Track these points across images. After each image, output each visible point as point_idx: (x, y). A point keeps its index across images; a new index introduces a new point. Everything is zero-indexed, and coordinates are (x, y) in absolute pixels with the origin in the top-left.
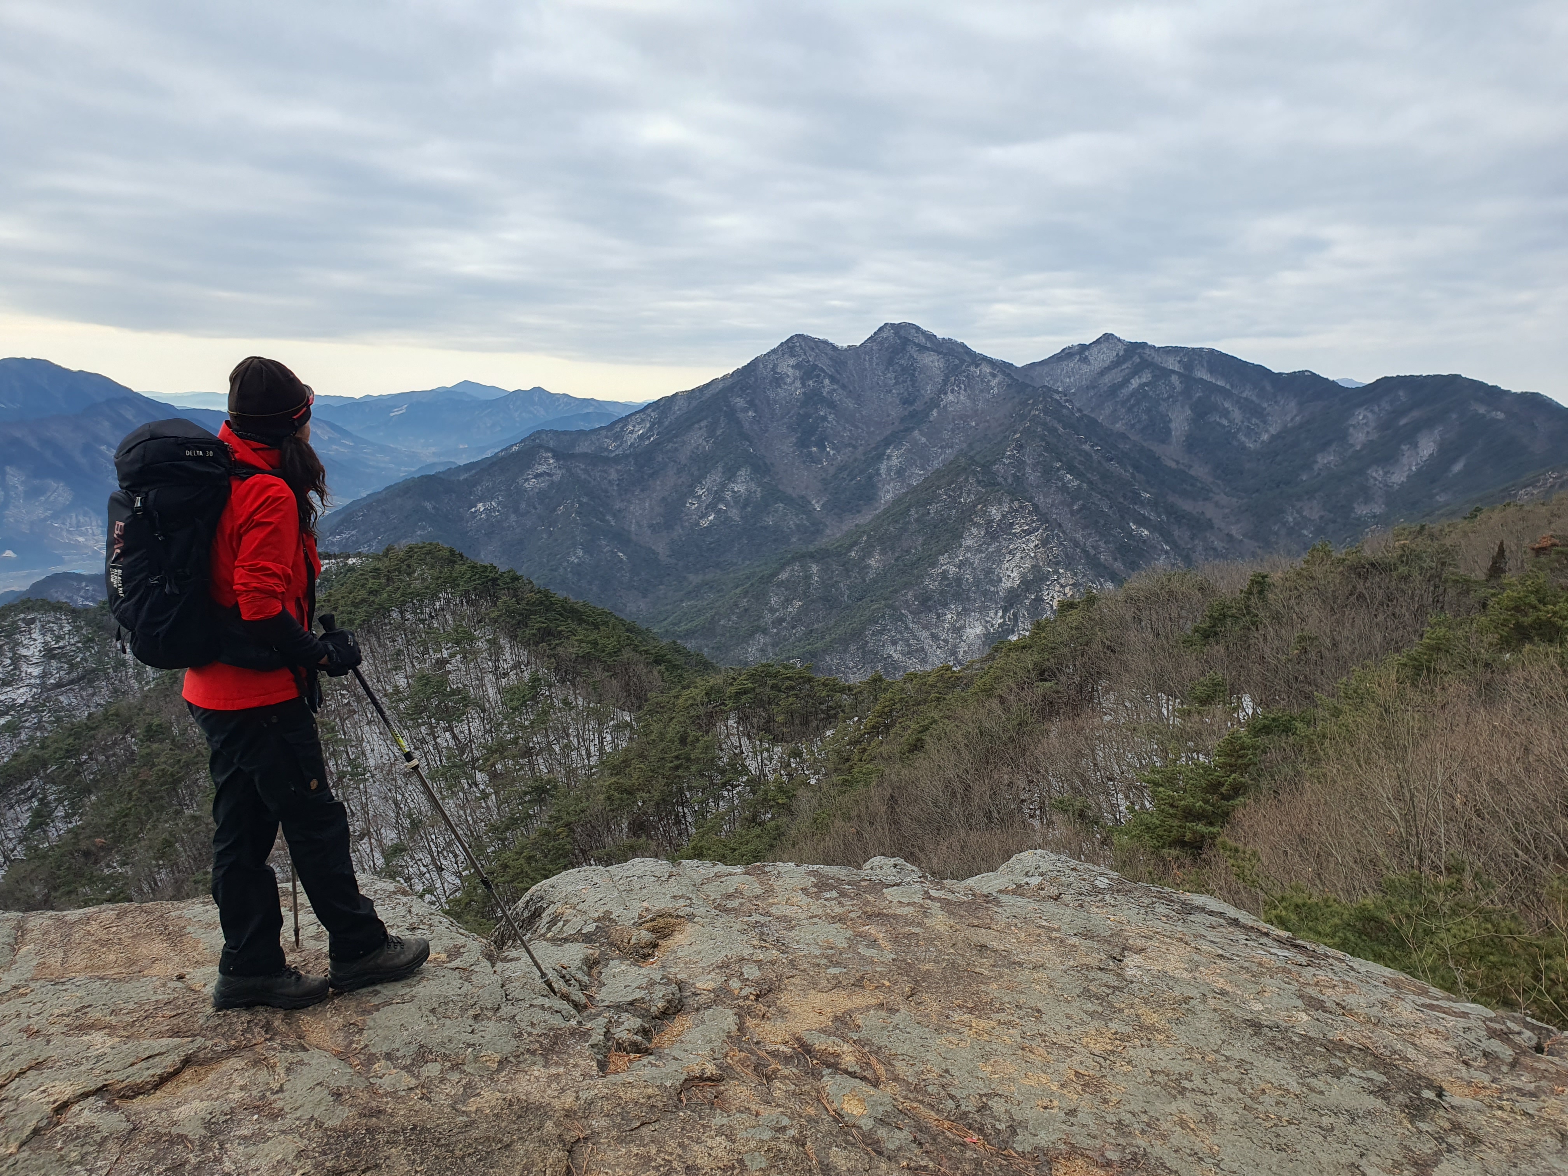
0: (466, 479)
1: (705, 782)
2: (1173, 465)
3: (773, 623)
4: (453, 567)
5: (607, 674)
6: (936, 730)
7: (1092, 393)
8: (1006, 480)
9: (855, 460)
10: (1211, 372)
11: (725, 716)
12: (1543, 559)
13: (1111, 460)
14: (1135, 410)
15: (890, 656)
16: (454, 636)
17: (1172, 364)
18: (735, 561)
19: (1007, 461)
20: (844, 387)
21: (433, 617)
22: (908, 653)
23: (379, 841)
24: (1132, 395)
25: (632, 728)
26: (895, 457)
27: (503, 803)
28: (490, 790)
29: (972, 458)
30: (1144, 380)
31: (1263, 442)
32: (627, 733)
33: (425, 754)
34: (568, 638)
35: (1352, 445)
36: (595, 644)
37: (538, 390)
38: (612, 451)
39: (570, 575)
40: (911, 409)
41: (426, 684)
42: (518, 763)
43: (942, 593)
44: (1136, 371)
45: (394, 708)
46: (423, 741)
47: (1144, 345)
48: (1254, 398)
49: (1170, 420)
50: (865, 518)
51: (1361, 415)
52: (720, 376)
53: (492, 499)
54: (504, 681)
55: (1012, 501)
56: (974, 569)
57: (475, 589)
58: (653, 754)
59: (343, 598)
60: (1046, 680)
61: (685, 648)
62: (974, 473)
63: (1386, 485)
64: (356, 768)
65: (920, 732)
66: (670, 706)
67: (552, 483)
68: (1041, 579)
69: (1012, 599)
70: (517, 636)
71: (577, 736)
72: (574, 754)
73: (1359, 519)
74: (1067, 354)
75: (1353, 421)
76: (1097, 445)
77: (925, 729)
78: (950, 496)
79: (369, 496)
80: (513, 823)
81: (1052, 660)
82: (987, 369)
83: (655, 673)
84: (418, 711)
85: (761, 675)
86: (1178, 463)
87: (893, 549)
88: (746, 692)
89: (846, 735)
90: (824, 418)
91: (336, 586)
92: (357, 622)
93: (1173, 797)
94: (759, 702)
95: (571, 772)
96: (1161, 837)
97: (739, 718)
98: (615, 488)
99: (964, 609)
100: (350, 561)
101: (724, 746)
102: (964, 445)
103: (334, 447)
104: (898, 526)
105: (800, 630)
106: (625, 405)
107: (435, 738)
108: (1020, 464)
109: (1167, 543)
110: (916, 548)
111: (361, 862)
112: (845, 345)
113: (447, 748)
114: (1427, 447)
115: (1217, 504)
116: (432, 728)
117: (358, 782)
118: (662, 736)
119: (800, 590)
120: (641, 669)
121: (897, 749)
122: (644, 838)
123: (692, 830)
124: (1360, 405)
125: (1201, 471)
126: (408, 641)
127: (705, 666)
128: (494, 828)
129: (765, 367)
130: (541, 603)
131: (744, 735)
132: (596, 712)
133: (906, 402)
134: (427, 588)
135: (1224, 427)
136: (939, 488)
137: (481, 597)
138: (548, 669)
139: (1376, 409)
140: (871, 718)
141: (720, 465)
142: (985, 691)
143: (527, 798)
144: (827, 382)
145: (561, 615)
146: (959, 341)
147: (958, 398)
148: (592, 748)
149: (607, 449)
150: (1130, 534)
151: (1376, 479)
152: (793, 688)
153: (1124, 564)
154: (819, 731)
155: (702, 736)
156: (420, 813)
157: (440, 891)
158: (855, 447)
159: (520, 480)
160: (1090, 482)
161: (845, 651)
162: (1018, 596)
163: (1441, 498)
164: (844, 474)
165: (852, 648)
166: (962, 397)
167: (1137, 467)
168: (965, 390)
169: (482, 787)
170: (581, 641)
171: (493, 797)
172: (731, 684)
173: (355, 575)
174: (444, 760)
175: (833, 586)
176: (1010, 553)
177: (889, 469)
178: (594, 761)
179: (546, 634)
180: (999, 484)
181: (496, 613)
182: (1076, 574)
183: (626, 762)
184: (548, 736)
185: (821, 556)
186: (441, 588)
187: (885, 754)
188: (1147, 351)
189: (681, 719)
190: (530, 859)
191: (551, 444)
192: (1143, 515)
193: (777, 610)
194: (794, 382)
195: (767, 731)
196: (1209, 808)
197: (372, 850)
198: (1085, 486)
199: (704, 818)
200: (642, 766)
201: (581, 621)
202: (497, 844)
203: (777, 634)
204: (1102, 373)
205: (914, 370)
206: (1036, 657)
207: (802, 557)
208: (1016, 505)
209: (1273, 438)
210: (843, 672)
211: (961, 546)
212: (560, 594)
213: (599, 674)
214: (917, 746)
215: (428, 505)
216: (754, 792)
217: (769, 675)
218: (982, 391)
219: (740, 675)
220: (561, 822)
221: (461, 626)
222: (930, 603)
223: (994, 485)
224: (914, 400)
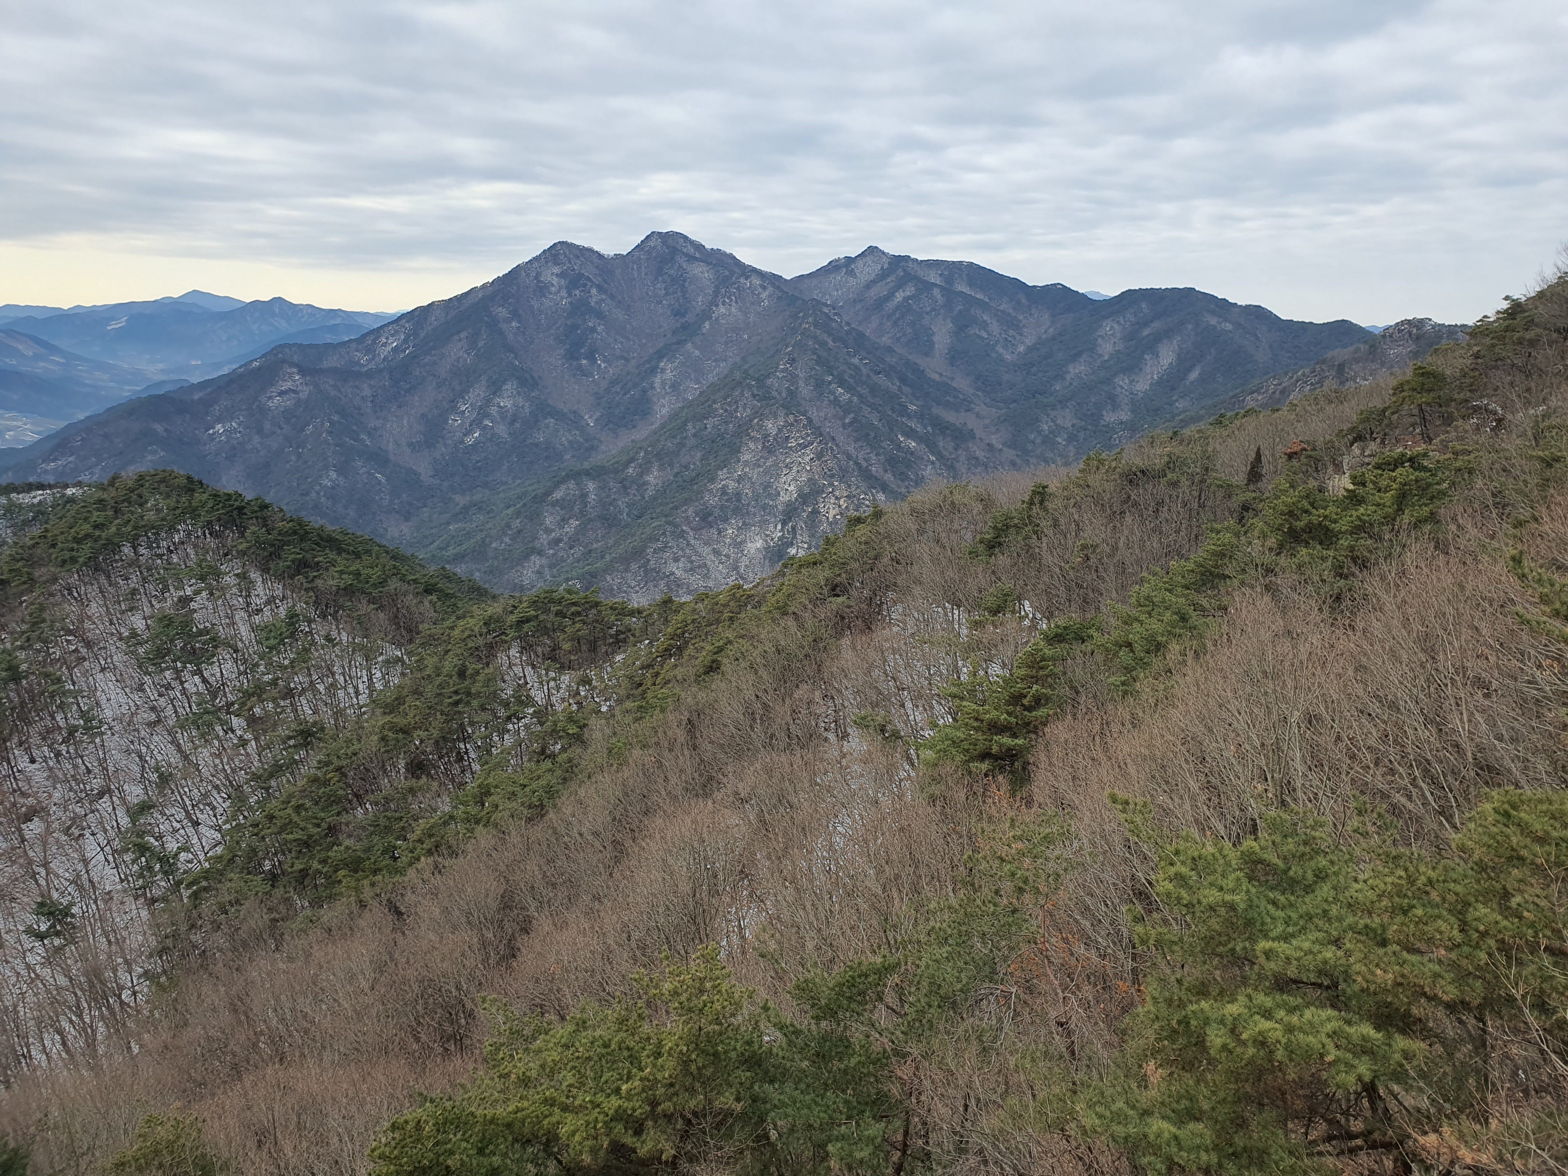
0: (201, 399)
1: (486, 716)
2: (937, 377)
3: (549, 544)
4: (192, 496)
5: (372, 606)
6: (731, 650)
7: (859, 306)
8: (780, 394)
9: (628, 373)
10: (971, 284)
11: (506, 646)
12: (1295, 462)
13: (879, 373)
14: (900, 323)
15: (673, 574)
16: (198, 571)
17: (933, 277)
18: (504, 479)
19: (780, 375)
20: (612, 297)
21: (171, 552)
22: (691, 570)
23: (123, 799)
24: (897, 308)
25: (403, 663)
26: (669, 371)
27: (264, 749)
28: (248, 736)
29: (746, 371)
30: (908, 293)
31: (1020, 353)
32: (399, 668)
33: (172, 701)
34: (327, 569)
35: (1101, 356)
36: (358, 574)
37: (278, 300)
38: (364, 366)
39: (323, 500)
40: (683, 321)
41: (168, 626)
42: (278, 705)
43: (722, 508)
44: (900, 285)
45: (132, 652)
46: (168, 687)
47: (907, 258)
48: (1011, 311)
49: (933, 334)
50: (641, 433)
51: (1108, 326)
52: (479, 284)
53: (232, 419)
54: (257, 619)
55: (787, 415)
56: (753, 483)
57: (219, 520)
58: (429, 690)
59: (62, 533)
60: (838, 596)
61: (455, 574)
62: (750, 387)
63: (1132, 393)
64: (88, 720)
65: (715, 653)
66: (445, 638)
67: (299, 401)
68: (818, 492)
69: (790, 513)
70: (269, 569)
71: (343, 674)
72: (341, 693)
73: (1107, 426)
74: (834, 267)
75: (1101, 332)
76: (865, 358)
77: (720, 650)
78: (726, 411)
79: (87, 418)
80: (276, 770)
81: (844, 575)
82: (757, 281)
83: (427, 603)
84: (159, 655)
85: (543, 602)
86: (941, 375)
87: (671, 465)
88: (528, 620)
89: (637, 659)
90: (593, 330)
91: (53, 519)
92: (81, 560)
93: (978, 712)
94: (544, 630)
95: (339, 713)
96: (967, 751)
97: (522, 648)
98: (369, 404)
99: (744, 524)
100: (69, 492)
101: (506, 677)
102: (738, 359)
103: (42, 364)
104: (675, 441)
105: (578, 551)
106: (376, 316)
107: (182, 683)
108: (793, 378)
109: (933, 454)
110: (694, 464)
111: (101, 823)
112: (612, 254)
113: (197, 693)
114: (1167, 356)
115: (978, 415)
116: (177, 672)
117: (94, 736)
118: (438, 672)
119: (576, 509)
120: (410, 600)
121: (692, 671)
122: (424, 779)
123: (476, 767)
124: (1105, 317)
125: (962, 384)
126: (144, 579)
127: (479, 593)
128: (255, 777)
129: (528, 275)
130: (295, 533)
131: (528, 664)
132: (362, 647)
133: (678, 313)
134: (163, 520)
135: (983, 339)
136: (714, 402)
137: (226, 528)
138: (307, 603)
139: (1121, 320)
140: (662, 641)
141: (484, 379)
142: (778, 608)
143: (292, 742)
144: (594, 291)
145: (318, 544)
146: (728, 252)
147: (729, 310)
148: (361, 686)
149: (358, 363)
150: (899, 447)
151: (1122, 388)
152: (579, 614)
153: (894, 475)
154: (608, 656)
155: (483, 668)
156: (170, 765)
157: (197, 847)
158: (627, 360)
159: (263, 398)
160: (860, 396)
161: (627, 570)
162: (796, 509)
163: (1180, 405)
164: (617, 388)
165: (634, 566)
166: (733, 310)
167: (903, 380)
168: (736, 302)
169: (239, 733)
170: (341, 572)
171: (253, 743)
172: (512, 612)
173: (76, 507)
174: (194, 707)
175: (611, 504)
176: (786, 467)
177: (663, 383)
178: (363, 699)
179: (301, 566)
180: (774, 398)
181: (245, 545)
182: (849, 486)
183: (400, 700)
184: (310, 675)
185: (598, 473)
186: (179, 519)
187: (679, 677)
188: (910, 264)
189: (459, 651)
190: (298, 808)
191: (296, 358)
192: (911, 427)
193: (553, 531)
194: (559, 292)
195: (554, 659)
196: (1013, 720)
197: (114, 809)
198: (855, 399)
199: (489, 752)
200: (418, 703)
201: (340, 551)
202: (260, 794)
203: (554, 555)
204: (869, 286)
205: (684, 281)
206: (828, 573)
207: (576, 475)
208: (791, 418)
209: (1030, 349)
210: (625, 592)
211: (739, 461)
212: (316, 521)
213: (364, 607)
214: (713, 668)
215: (159, 428)
216: (542, 724)
217: (552, 601)
218: (753, 303)
219: (520, 602)
220: (331, 767)
221: (205, 560)
222: (710, 519)
223: (769, 399)
224: (686, 312)
